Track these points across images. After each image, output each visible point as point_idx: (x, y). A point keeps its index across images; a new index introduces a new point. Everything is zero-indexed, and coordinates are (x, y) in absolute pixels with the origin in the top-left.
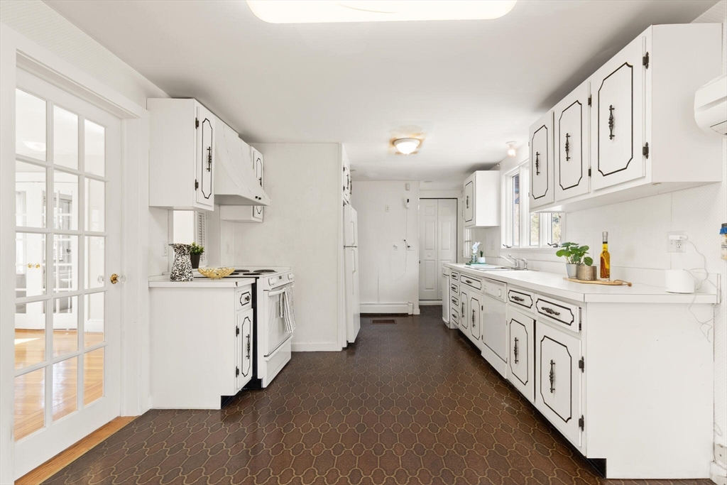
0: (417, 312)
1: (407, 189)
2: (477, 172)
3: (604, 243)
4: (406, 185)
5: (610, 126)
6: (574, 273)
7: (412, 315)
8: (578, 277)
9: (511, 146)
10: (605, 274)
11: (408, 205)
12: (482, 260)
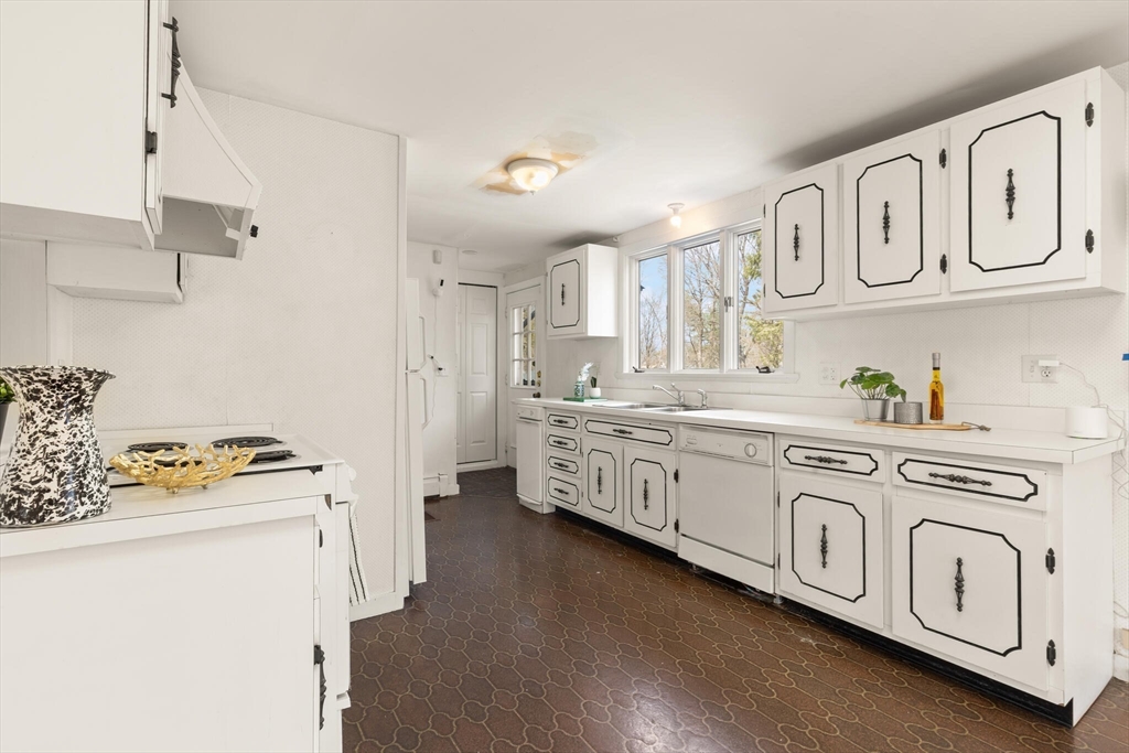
0: (454, 490)
1: (435, 261)
2: (589, 245)
3: (935, 369)
4: (435, 253)
5: (1007, 200)
6: (877, 413)
7: (446, 497)
8: (883, 418)
9: (675, 211)
10: (937, 413)
11: (441, 291)
12: (597, 392)
